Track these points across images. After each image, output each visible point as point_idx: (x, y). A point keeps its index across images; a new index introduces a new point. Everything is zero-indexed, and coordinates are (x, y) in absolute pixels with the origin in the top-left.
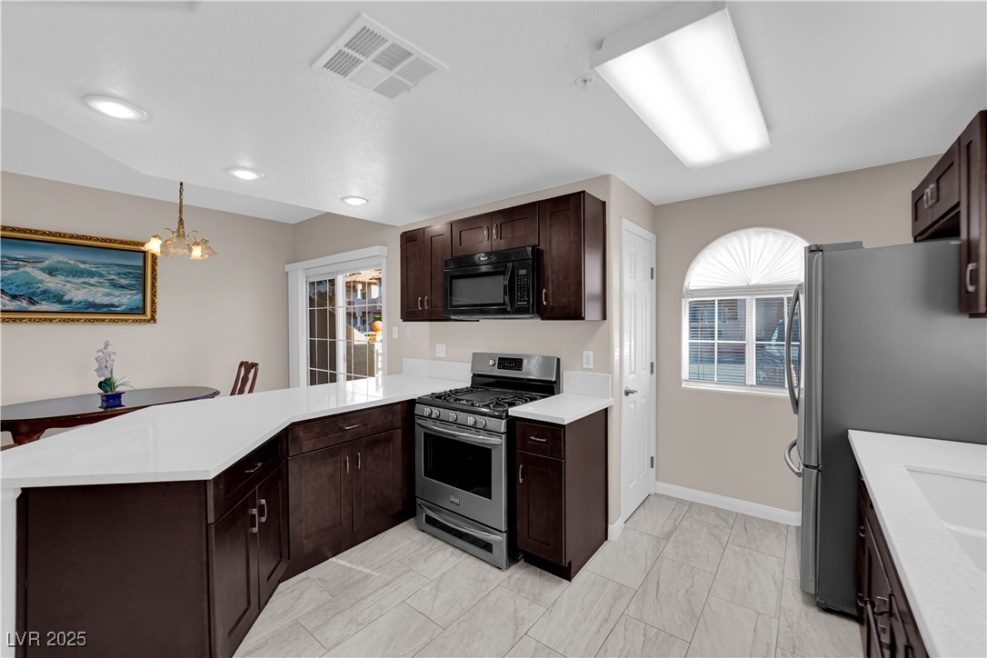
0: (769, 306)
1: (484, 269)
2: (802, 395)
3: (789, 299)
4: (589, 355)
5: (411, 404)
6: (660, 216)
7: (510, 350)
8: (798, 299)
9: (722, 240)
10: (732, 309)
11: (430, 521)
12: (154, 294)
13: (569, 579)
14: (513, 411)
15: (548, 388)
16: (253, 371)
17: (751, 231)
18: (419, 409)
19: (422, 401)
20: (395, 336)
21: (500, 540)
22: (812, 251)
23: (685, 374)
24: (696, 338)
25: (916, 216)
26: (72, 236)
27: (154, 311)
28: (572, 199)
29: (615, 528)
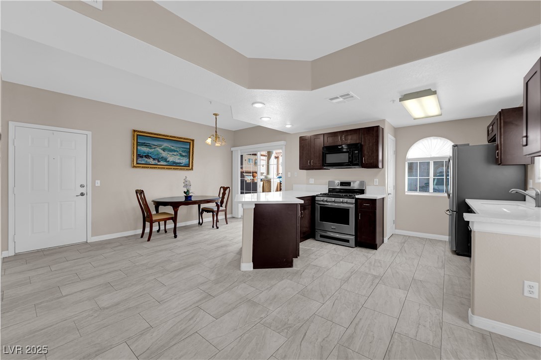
0: (438, 164)
1: (344, 150)
2: (451, 192)
3: (446, 162)
4: (376, 180)
5: (313, 197)
6: (397, 131)
7: (346, 179)
8: (449, 161)
9: (421, 141)
10: (425, 164)
11: (321, 236)
12: (193, 159)
13: (376, 249)
14: (357, 196)
15: (362, 192)
16: (228, 190)
17: (432, 138)
18: (317, 198)
19: (317, 196)
20: (289, 176)
21: (352, 238)
22: (454, 146)
23: (406, 190)
24: (411, 176)
25: (488, 135)
26: (171, 137)
27: (192, 166)
28: (375, 128)
29: (386, 239)
